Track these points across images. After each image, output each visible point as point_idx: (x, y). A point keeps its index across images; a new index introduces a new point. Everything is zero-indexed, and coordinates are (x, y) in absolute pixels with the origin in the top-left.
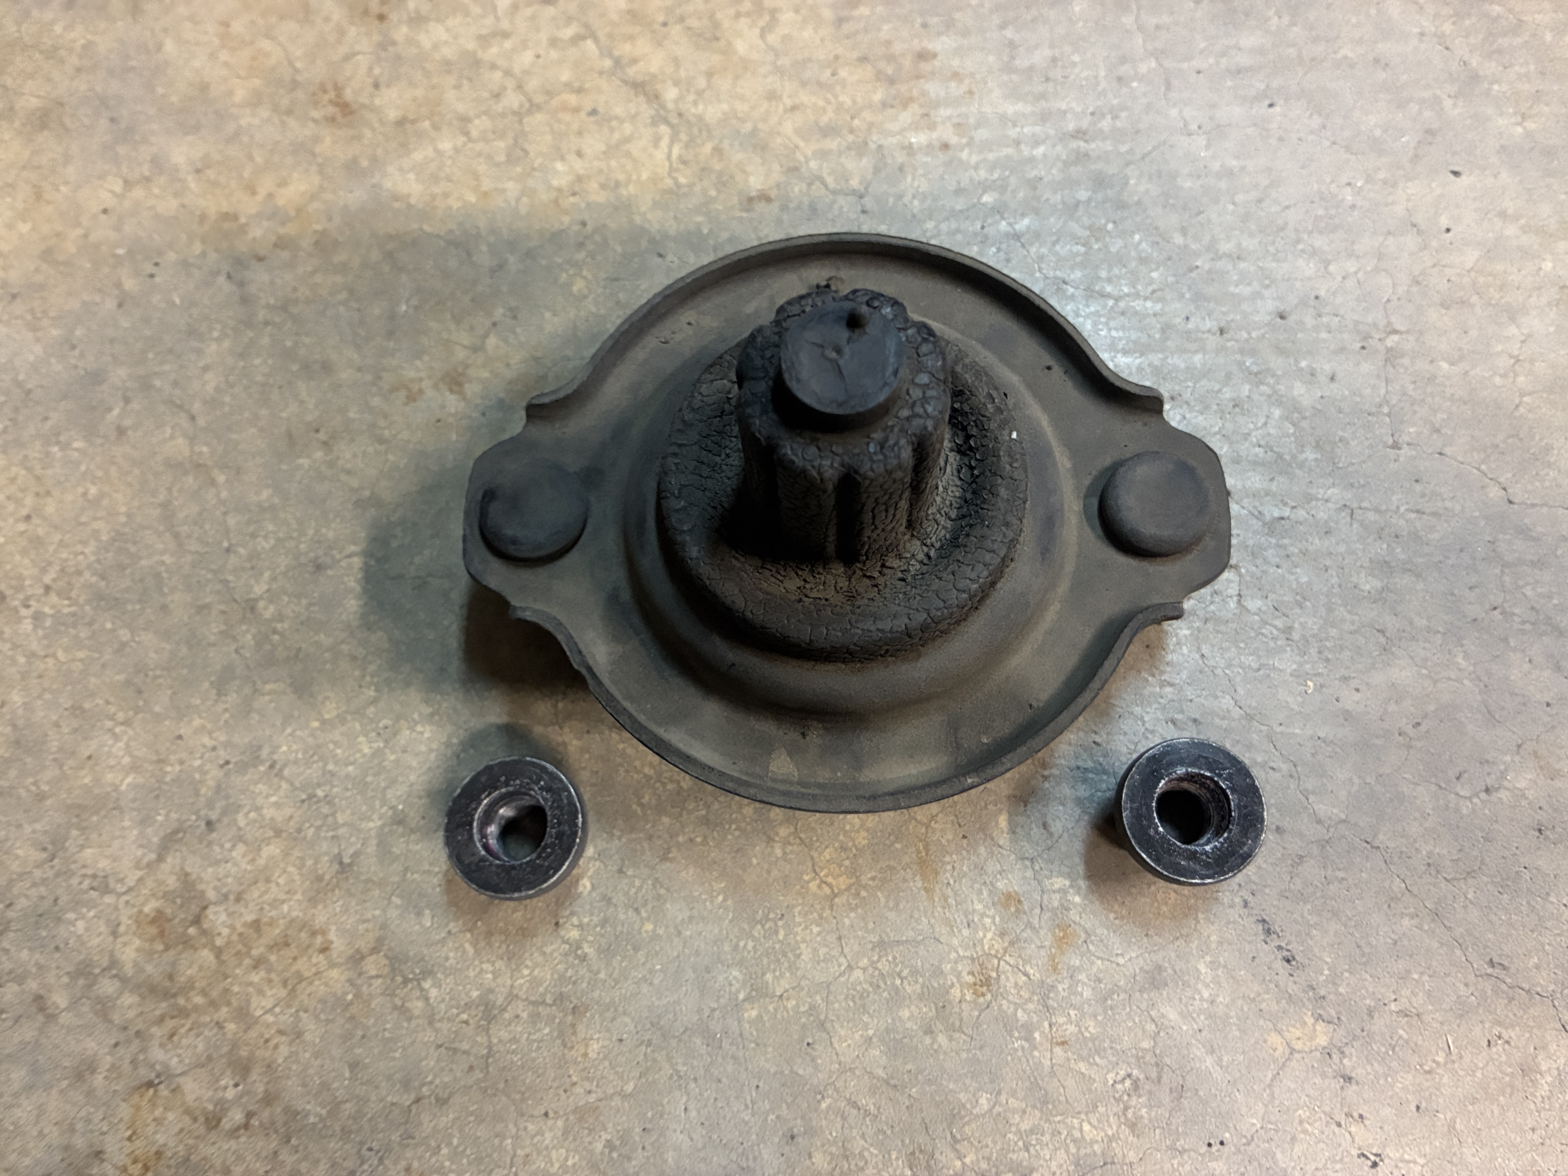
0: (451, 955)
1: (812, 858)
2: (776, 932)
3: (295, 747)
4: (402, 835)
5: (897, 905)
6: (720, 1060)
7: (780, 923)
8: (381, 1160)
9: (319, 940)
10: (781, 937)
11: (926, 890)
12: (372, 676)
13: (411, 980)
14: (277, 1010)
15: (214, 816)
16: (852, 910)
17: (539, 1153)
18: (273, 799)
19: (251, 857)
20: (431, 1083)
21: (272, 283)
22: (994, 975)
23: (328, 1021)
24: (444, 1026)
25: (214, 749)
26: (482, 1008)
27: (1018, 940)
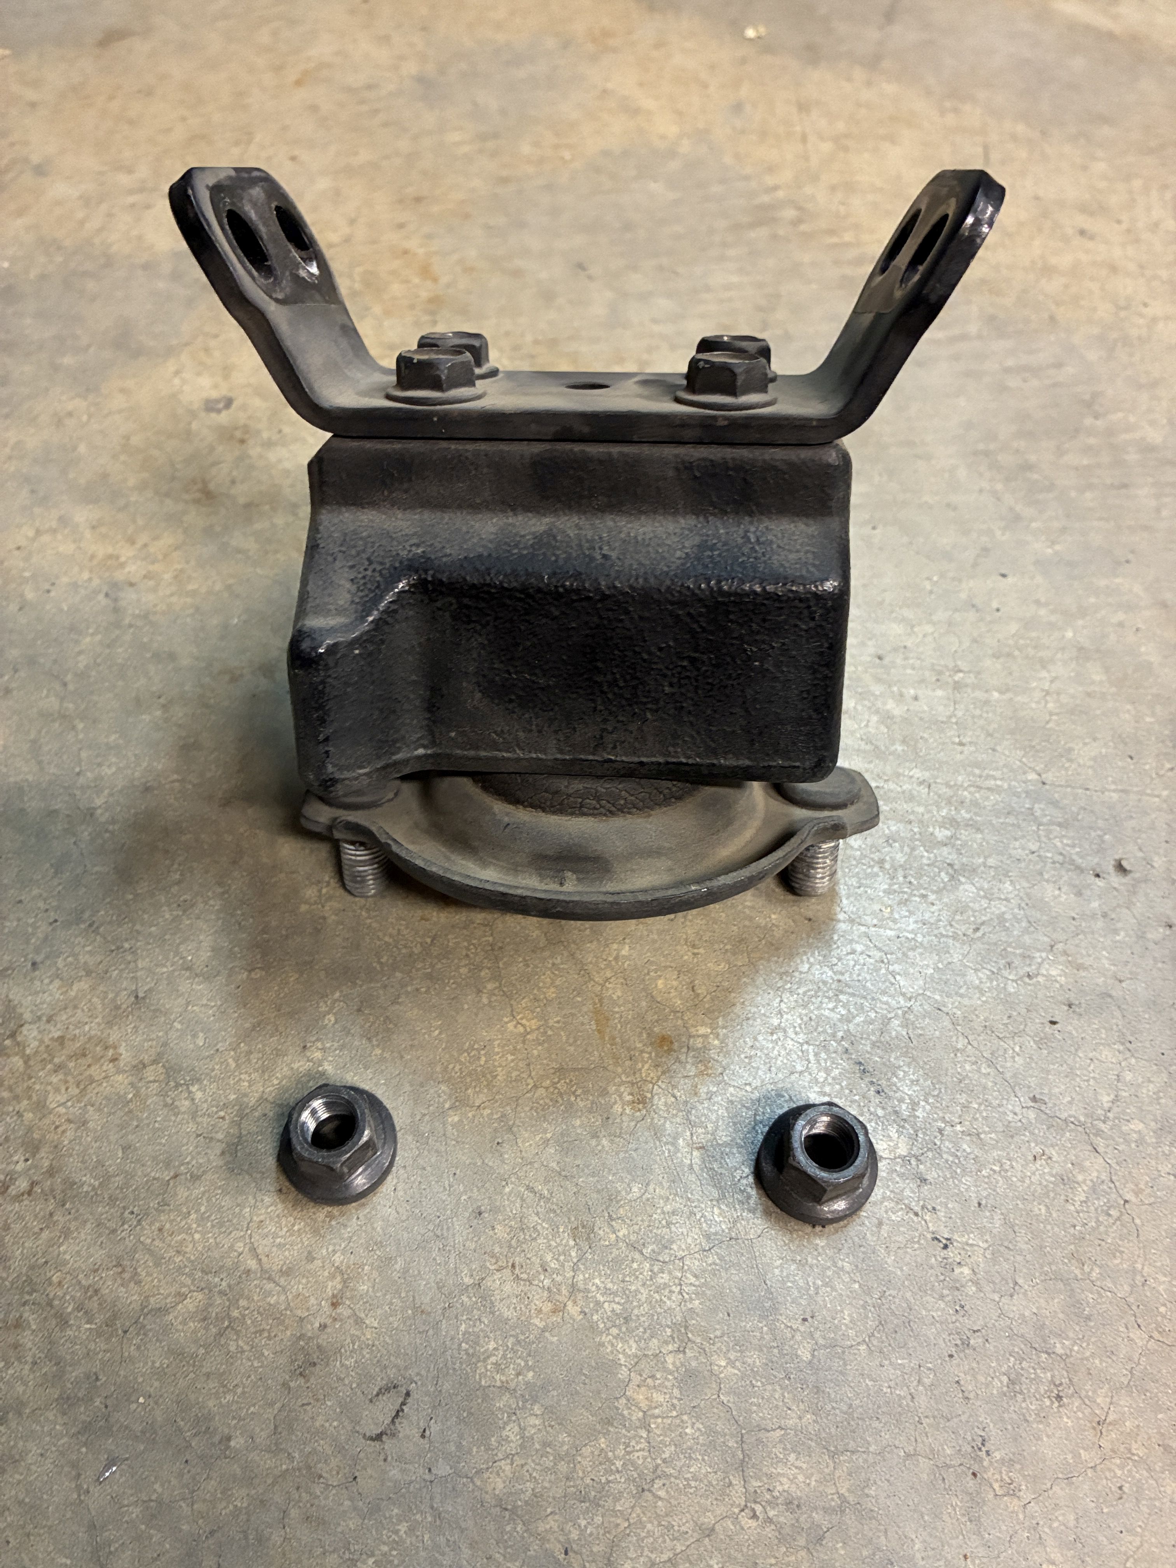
0: (217, 1067)
1: (511, 1006)
2: (479, 1058)
3: (111, 912)
4: (188, 978)
5: (575, 1041)
6: (426, 1153)
7: (483, 1052)
8: (139, 1221)
9: (111, 1052)
10: (482, 1063)
11: (599, 1031)
12: (180, 865)
13: (181, 1085)
14: (69, 1104)
15: (39, 959)
16: (540, 1044)
17: (271, 1219)
18: (88, 949)
19: (64, 989)
20: (188, 1163)
21: (139, 600)
22: (649, 1095)
23: (110, 1114)
24: (205, 1120)
25: (47, 910)
26: (236, 1108)
27: (669, 1071)
